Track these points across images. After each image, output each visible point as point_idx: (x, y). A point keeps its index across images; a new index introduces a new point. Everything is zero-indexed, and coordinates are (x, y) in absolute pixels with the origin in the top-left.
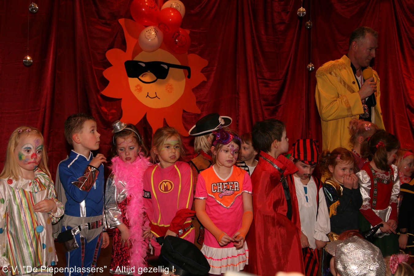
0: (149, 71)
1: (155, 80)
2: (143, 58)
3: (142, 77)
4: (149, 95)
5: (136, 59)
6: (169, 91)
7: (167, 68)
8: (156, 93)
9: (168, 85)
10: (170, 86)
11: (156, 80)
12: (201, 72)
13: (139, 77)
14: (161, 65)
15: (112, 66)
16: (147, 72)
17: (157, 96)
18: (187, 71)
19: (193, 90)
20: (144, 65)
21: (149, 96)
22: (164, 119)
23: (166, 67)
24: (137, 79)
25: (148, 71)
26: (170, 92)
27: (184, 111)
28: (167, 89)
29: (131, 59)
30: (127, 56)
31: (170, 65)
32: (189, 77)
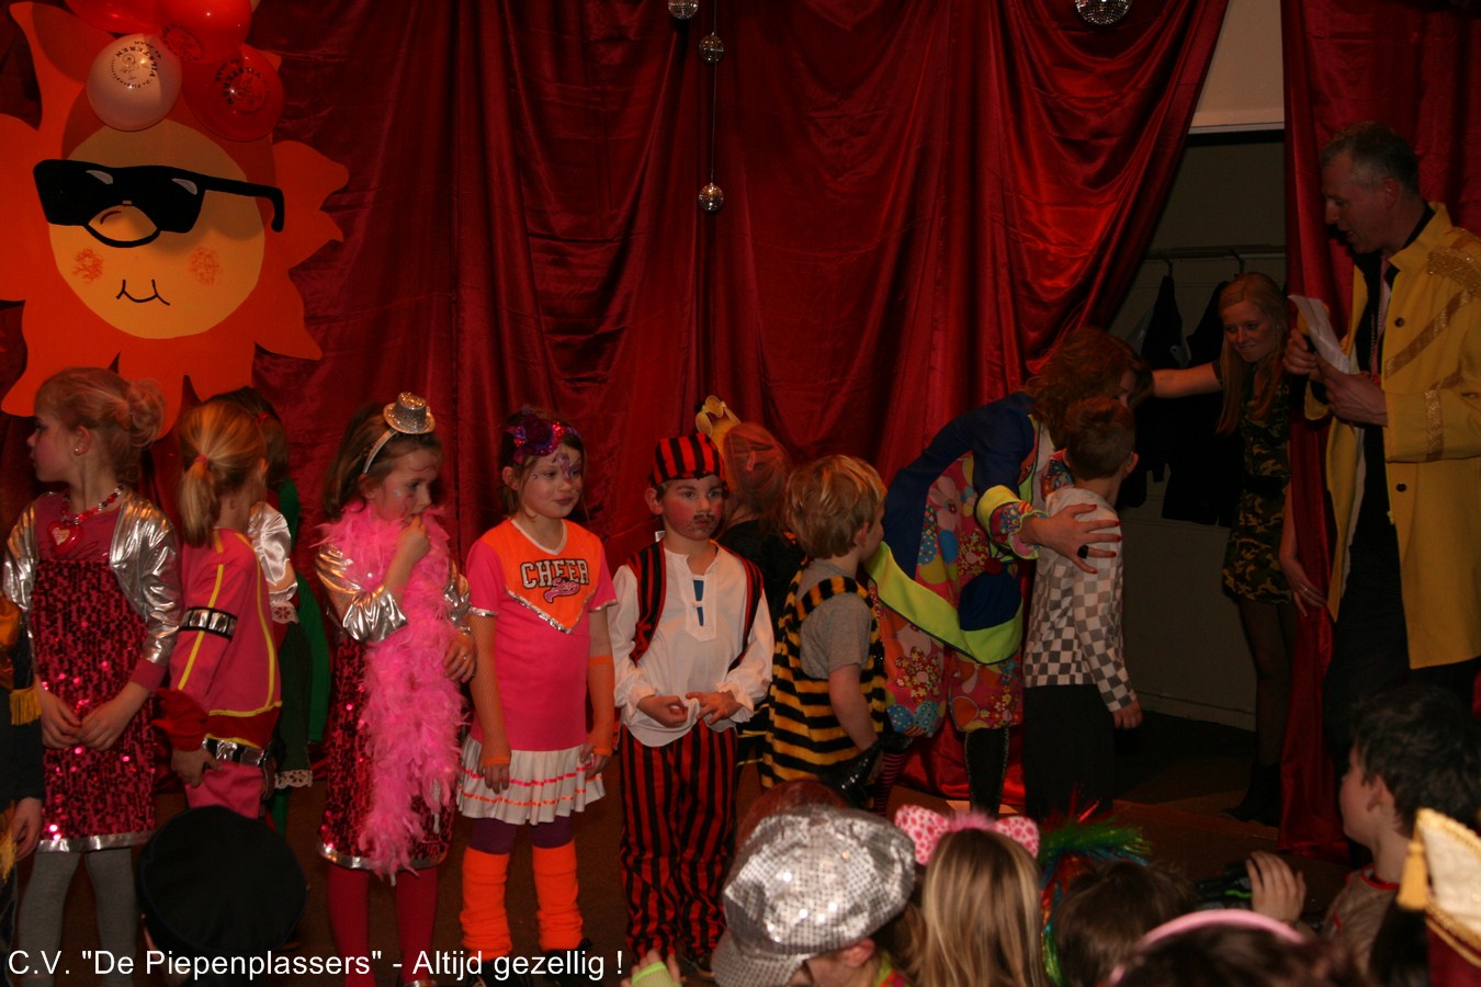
0: (129, 202)
1: (150, 233)
2: (102, 152)
3: (102, 222)
4: (127, 290)
5: (76, 156)
6: (202, 274)
7: (195, 193)
8: (153, 281)
9: (201, 254)
10: (209, 256)
11: (155, 235)
12: (324, 208)
13: (91, 224)
14: (175, 180)
16: (120, 203)
17: (157, 295)
18: (268, 203)
19: (292, 274)
20: (107, 179)
21: (128, 296)
22: (187, 379)
23: (192, 188)
24: (82, 229)
25: (125, 202)
26: (208, 281)
27: (260, 352)
28: (195, 270)
29: (57, 156)
30: (45, 144)
31: (206, 183)
32: (278, 225)
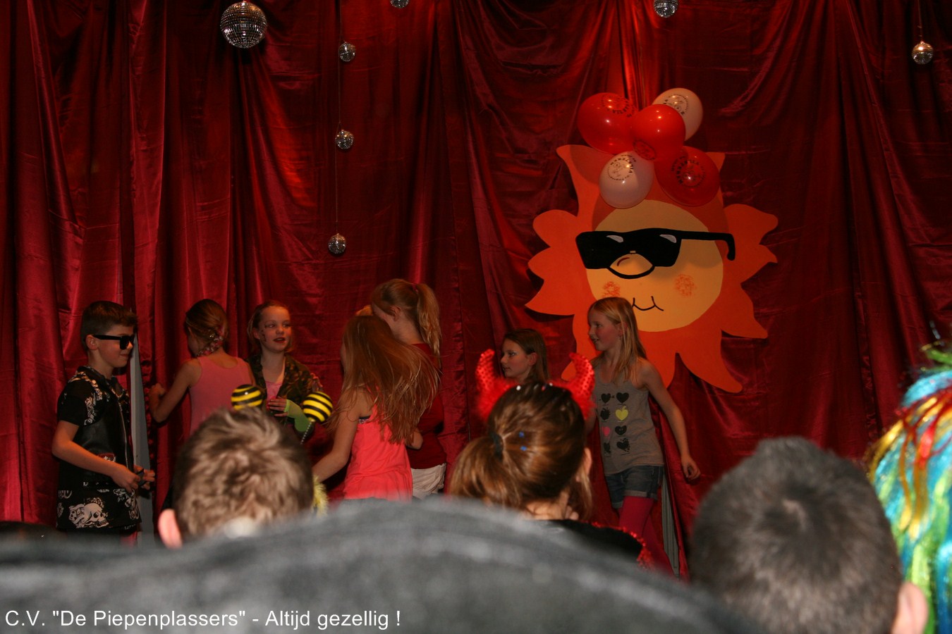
0: (634, 252)
1: (649, 269)
2: (617, 223)
3: (618, 265)
4: (636, 304)
5: (600, 228)
6: (683, 291)
7: (675, 242)
8: (652, 297)
9: (681, 278)
10: (687, 279)
11: (652, 270)
12: (761, 243)
13: (612, 267)
14: (661, 235)
15: (548, 247)
16: (629, 253)
17: (655, 305)
18: (724, 243)
19: (745, 286)
20: (620, 239)
21: (636, 306)
22: (677, 355)
23: (673, 239)
24: (606, 270)
25: (631, 252)
26: (687, 294)
27: (724, 334)
28: (679, 288)
29: (590, 230)
30: (582, 224)
31: (681, 235)
32: (731, 255)
